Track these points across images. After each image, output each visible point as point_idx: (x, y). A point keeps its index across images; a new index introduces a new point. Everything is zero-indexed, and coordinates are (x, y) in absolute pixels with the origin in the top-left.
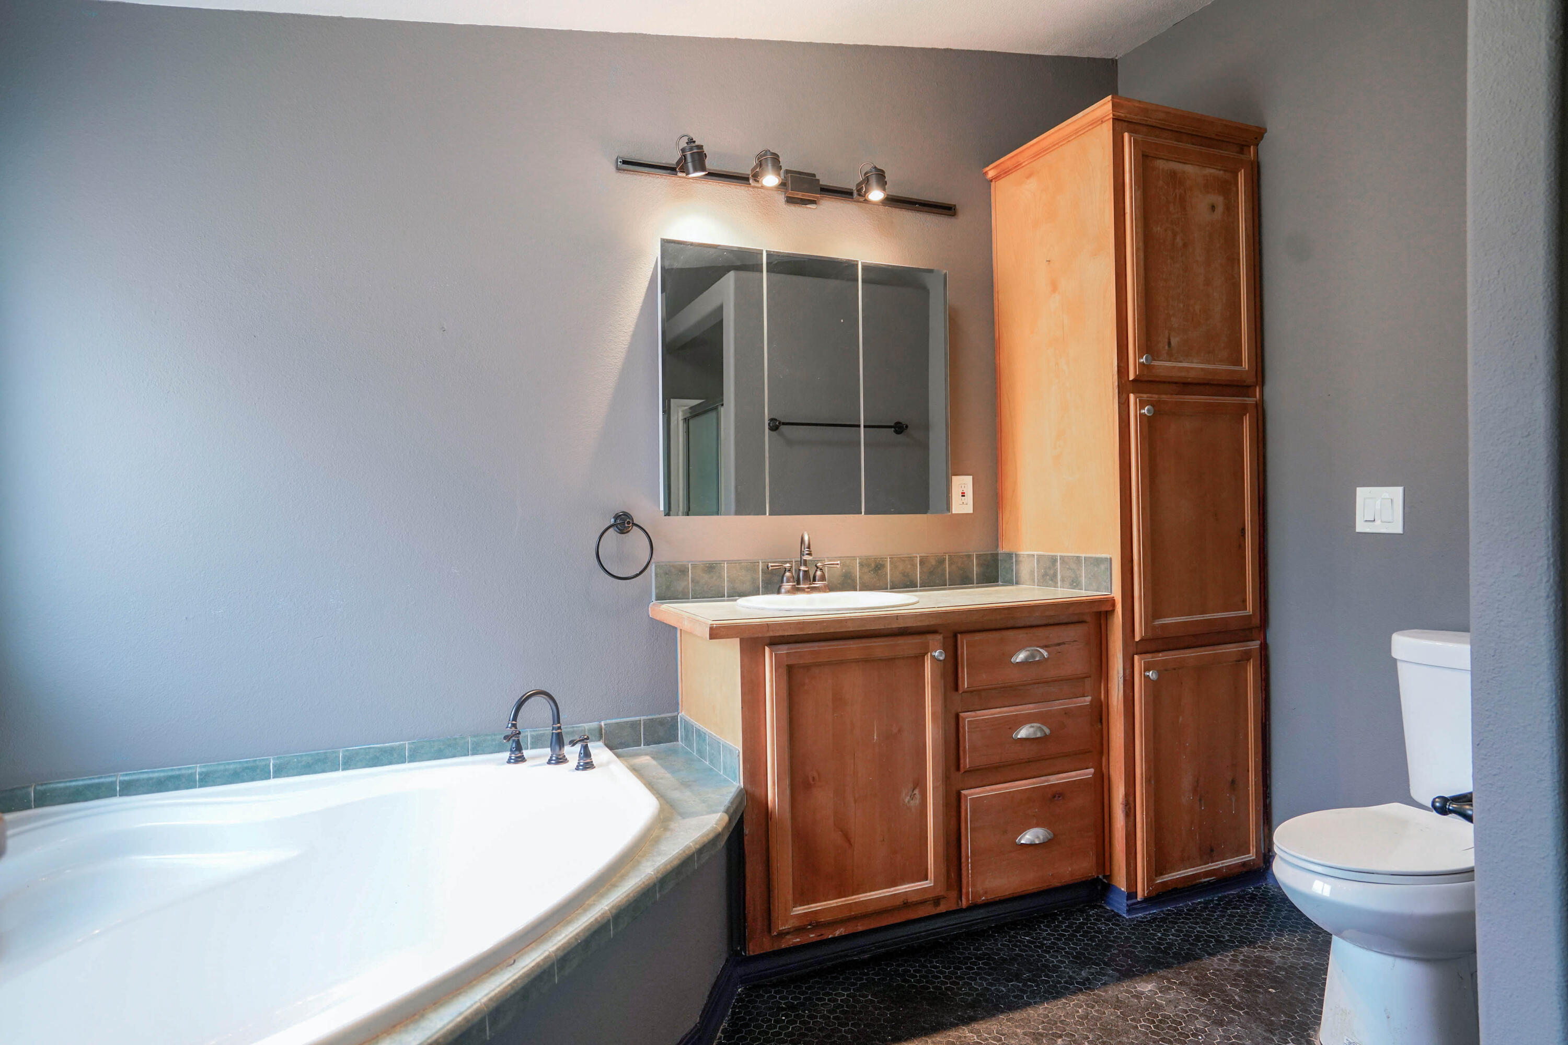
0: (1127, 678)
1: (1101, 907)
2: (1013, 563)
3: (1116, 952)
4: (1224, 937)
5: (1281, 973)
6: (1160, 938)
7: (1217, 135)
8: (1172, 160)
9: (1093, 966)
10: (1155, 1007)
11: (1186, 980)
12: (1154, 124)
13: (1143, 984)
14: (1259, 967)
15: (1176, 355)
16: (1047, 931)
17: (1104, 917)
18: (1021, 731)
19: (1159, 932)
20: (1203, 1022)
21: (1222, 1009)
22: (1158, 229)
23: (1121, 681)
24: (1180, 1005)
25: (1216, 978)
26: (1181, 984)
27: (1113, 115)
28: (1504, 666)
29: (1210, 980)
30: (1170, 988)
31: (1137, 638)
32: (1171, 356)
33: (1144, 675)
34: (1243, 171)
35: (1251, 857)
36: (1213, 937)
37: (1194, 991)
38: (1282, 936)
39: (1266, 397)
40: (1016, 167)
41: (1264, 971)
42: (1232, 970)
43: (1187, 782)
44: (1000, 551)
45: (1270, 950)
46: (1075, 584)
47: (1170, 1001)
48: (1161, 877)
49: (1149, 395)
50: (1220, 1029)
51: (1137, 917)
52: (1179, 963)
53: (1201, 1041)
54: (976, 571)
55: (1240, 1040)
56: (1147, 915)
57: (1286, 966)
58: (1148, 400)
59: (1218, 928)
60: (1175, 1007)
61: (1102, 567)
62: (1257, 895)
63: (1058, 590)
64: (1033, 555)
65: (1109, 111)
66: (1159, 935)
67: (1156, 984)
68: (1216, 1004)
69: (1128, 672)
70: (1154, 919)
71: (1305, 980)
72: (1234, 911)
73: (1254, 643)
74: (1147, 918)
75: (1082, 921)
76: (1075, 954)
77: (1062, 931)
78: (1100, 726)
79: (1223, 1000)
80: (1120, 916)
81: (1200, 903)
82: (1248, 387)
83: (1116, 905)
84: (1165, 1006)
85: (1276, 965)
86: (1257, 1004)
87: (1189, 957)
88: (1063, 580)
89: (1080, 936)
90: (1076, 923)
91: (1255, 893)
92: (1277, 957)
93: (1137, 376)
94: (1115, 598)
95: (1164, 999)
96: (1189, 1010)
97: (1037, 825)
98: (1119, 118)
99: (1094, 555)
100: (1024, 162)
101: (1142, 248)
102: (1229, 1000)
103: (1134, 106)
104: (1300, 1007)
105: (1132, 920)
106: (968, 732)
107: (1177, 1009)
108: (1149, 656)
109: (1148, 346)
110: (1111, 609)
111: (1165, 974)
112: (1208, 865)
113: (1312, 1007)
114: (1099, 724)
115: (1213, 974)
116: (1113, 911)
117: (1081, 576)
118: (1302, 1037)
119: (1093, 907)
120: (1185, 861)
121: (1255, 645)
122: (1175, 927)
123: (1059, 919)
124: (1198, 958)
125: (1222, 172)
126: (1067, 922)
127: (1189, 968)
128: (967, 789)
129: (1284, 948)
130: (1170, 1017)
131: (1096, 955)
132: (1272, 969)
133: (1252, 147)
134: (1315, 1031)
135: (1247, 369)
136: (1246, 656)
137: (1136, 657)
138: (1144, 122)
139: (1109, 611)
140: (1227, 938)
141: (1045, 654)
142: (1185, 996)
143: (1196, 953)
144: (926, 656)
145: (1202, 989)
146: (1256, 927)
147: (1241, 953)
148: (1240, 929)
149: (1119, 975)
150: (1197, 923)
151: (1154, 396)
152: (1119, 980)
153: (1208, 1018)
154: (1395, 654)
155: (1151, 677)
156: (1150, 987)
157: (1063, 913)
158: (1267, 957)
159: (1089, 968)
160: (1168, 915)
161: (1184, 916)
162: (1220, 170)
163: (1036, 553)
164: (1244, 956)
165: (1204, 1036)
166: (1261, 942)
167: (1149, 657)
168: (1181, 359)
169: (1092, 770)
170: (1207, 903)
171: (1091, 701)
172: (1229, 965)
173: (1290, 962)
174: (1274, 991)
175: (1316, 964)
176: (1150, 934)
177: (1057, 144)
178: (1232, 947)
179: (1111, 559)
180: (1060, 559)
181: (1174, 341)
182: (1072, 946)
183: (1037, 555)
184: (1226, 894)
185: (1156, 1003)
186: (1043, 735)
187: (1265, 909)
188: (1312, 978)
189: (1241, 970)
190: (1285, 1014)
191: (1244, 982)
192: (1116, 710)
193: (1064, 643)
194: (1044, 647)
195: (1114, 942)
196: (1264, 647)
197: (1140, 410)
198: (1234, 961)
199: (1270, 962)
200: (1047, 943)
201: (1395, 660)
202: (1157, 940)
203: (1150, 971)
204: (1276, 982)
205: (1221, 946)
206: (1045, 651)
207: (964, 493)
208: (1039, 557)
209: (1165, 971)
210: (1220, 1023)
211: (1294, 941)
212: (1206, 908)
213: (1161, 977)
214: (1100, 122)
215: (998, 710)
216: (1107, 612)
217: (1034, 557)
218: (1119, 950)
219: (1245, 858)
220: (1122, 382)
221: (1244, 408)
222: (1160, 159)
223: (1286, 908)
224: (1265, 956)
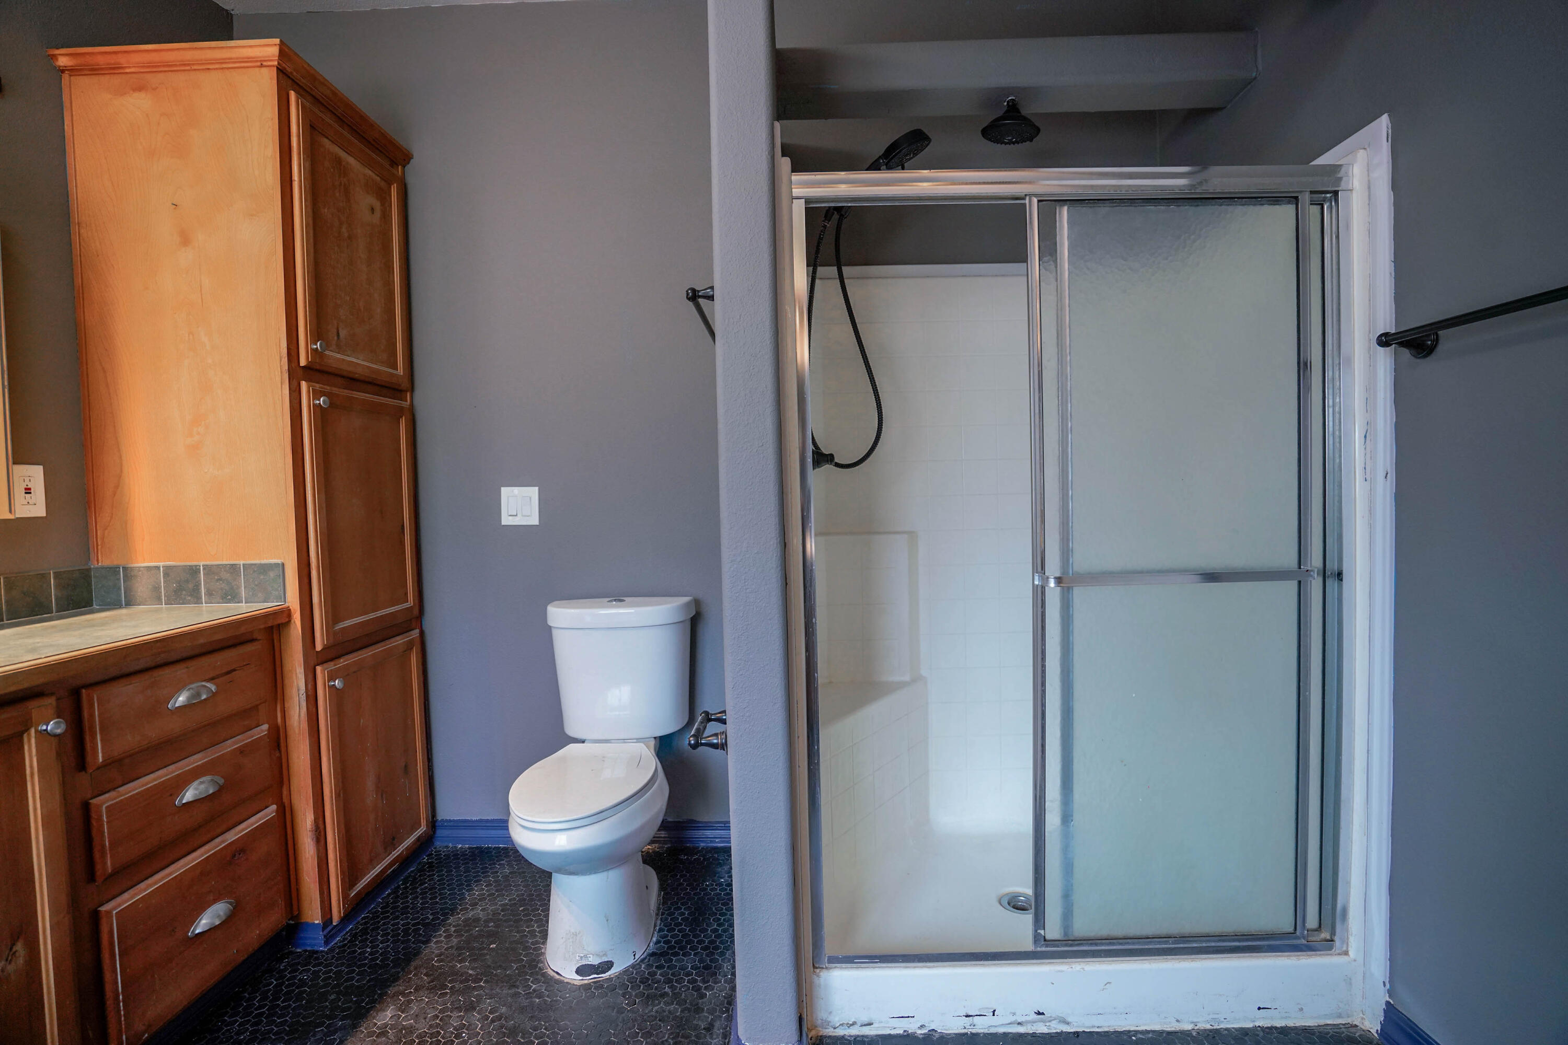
0: (309, 693)
1: (292, 953)
2: (119, 579)
3: (333, 997)
4: (428, 918)
5: (490, 925)
6: (371, 954)
7: (374, 140)
8: (336, 144)
9: (317, 1030)
10: (406, 1033)
11: (419, 983)
12: (319, 98)
13: (381, 1015)
14: (472, 930)
15: (344, 347)
16: (237, 1021)
17: (299, 963)
18: (187, 794)
19: (366, 947)
20: (457, 1017)
21: (467, 990)
22: (325, 211)
23: (303, 698)
24: (428, 1014)
25: (444, 964)
26: (416, 990)
27: (278, 63)
28: (750, 623)
29: (441, 969)
30: (410, 1002)
31: (319, 647)
32: (339, 349)
33: (328, 685)
34: (395, 185)
35: (423, 829)
36: (418, 923)
37: (432, 989)
38: (473, 889)
39: (416, 402)
40: (111, 68)
41: (477, 931)
42: (452, 947)
43: (370, 784)
44: (93, 565)
45: (471, 908)
46: (229, 597)
47: (417, 1016)
48: (354, 888)
49: (321, 385)
50: (474, 1014)
51: (336, 944)
52: (403, 969)
53: (466, 1038)
54: (56, 595)
55: (496, 1012)
56: (344, 935)
57: (490, 917)
58: (320, 391)
59: (418, 912)
60: (425, 1018)
61: (272, 574)
62: (433, 862)
63: (202, 607)
64: (158, 568)
65: (274, 56)
66: (369, 950)
67: (393, 1007)
68: (458, 990)
69: (310, 686)
70: (355, 936)
71: (510, 920)
72: (422, 887)
73: (412, 632)
74: (347, 939)
75: (275, 983)
76: (287, 1029)
77: (256, 1009)
78: (278, 755)
79: (461, 982)
80: (317, 952)
81: (389, 895)
82: (401, 391)
83: (308, 942)
84: (414, 1024)
85: (483, 920)
86: (489, 966)
87: (410, 956)
88: (209, 593)
89: (283, 1002)
90: (270, 990)
91: (430, 861)
92: (478, 912)
93: (309, 362)
94: (291, 608)
95: (409, 1017)
96: (439, 1013)
97: (215, 901)
98: (285, 71)
99: (257, 562)
100: (129, 67)
101: (311, 222)
102: (466, 978)
103: (303, 66)
104: (520, 948)
105: (332, 950)
106: (108, 822)
107: (427, 1020)
108: (332, 663)
109: (317, 333)
110: (287, 620)
111: (396, 989)
112: (391, 855)
113: (528, 942)
114: (277, 752)
115: (438, 961)
116: (306, 951)
117: (239, 587)
118: (537, 973)
119: (280, 960)
120: (373, 862)
121: (415, 633)
122: (379, 933)
123: (245, 996)
124: (417, 953)
125: (378, 179)
126: (258, 995)
127: (416, 968)
128: (107, 902)
129: (480, 900)
130: (427, 1033)
131: (314, 1014)
132: (482, 926)
133: (400, 167)
134: (542, 962)
135: (402, 374)
136: (409, 646)
137: (319, 669)
138: (309, 90)
139: (282, 624)
140: (431, 917)
141: (213, 688)
142: (427, 1000)
143: (413, 949)
144: (25, 735)
145: (437, 985)
146: (449, 892)
147: (450, 926)
148: (437, 903)
149: (351, 1022)
150: (397, 917)
151: (326, 387)
152: (355, 1026)
153: (459, 1009)
154: (550, 623)
155: (338, 687)
156: (389, 1013)
157: (248, 986)
158: (472, 916)
159: (314, 1035)
160: (366, 923)
161: (382, 916)
162: (378, 176)
163: (161, 564)
164: (454, 926)
165: (466, 1031)
166: (460, 905)
167: (331, 666)
168: (349, 353)
169: (274, 807)
170: (395, 891)
171: (269, 730)
172: (447, 943)
173: (492, 911)
174: (495, 946)
175: (510, 900)
176: (360, 954)
177: (189, 65)
178: (439, 924)
179: (283, 565)
180: (204, 569)
181: (343, 333)
182: (278, 1021)
183: (163, 567)
184: (406, 874)
185: (404, 1028)
186: (217, 788)
187: (446, 872)
188: (514, 916)
189: (459, 942)
190: (514, 962)
191: (468, 952)
192: (297, 731)
193: (234, 670)
194: (209, 680)
195: (325, 986)
196: (422, 633)
197: (313, 401)
198: (449, 936)
199: (477, 920)
200: (245, 1037)
201: (550, 627)
202: (370, 957)
203: (381, 996)
204: (493, 936)
205: (431, 928)
206: (212, 685)
207: (30, 489)
208: (168, 570)
209: (394, 986)
210: (471, 1008)
211: (483, 889)
212: (397, 897)
213: (394, 996)
214: (259, 64)
215: (152, 776)
216: (279, 625)
217: (160, 570)
218: (337, 993)
219: (419, 832)
220: (292, 366)
221: (400, 411)
222: (327, 138)
223: (462, 862)
224: (470, 916)
